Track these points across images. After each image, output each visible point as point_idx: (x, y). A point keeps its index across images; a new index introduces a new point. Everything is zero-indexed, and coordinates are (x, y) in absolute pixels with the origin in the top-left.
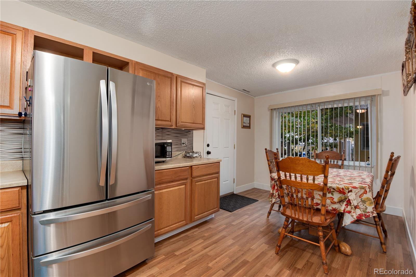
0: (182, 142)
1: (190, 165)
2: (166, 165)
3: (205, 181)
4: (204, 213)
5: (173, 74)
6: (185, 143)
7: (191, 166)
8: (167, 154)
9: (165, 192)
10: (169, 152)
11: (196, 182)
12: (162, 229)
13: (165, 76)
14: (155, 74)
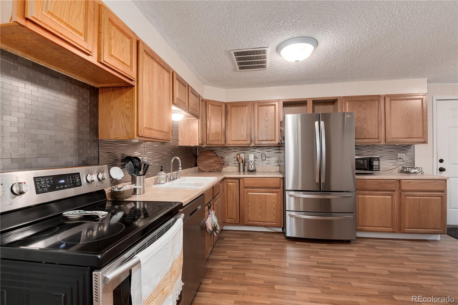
0: (399, 157)
1: (398, 179)
2: (372, 176)
3: (420, 196)
4: (420, 229)
5: (381, 96)
6: (402, 158)
7: (400, 180)
8: (374, 167)
9: (368, 197)
10: (376, 166)
11: (405, 196)
12: (366, 226)
13: (371, 100)
14: (361, 101)
